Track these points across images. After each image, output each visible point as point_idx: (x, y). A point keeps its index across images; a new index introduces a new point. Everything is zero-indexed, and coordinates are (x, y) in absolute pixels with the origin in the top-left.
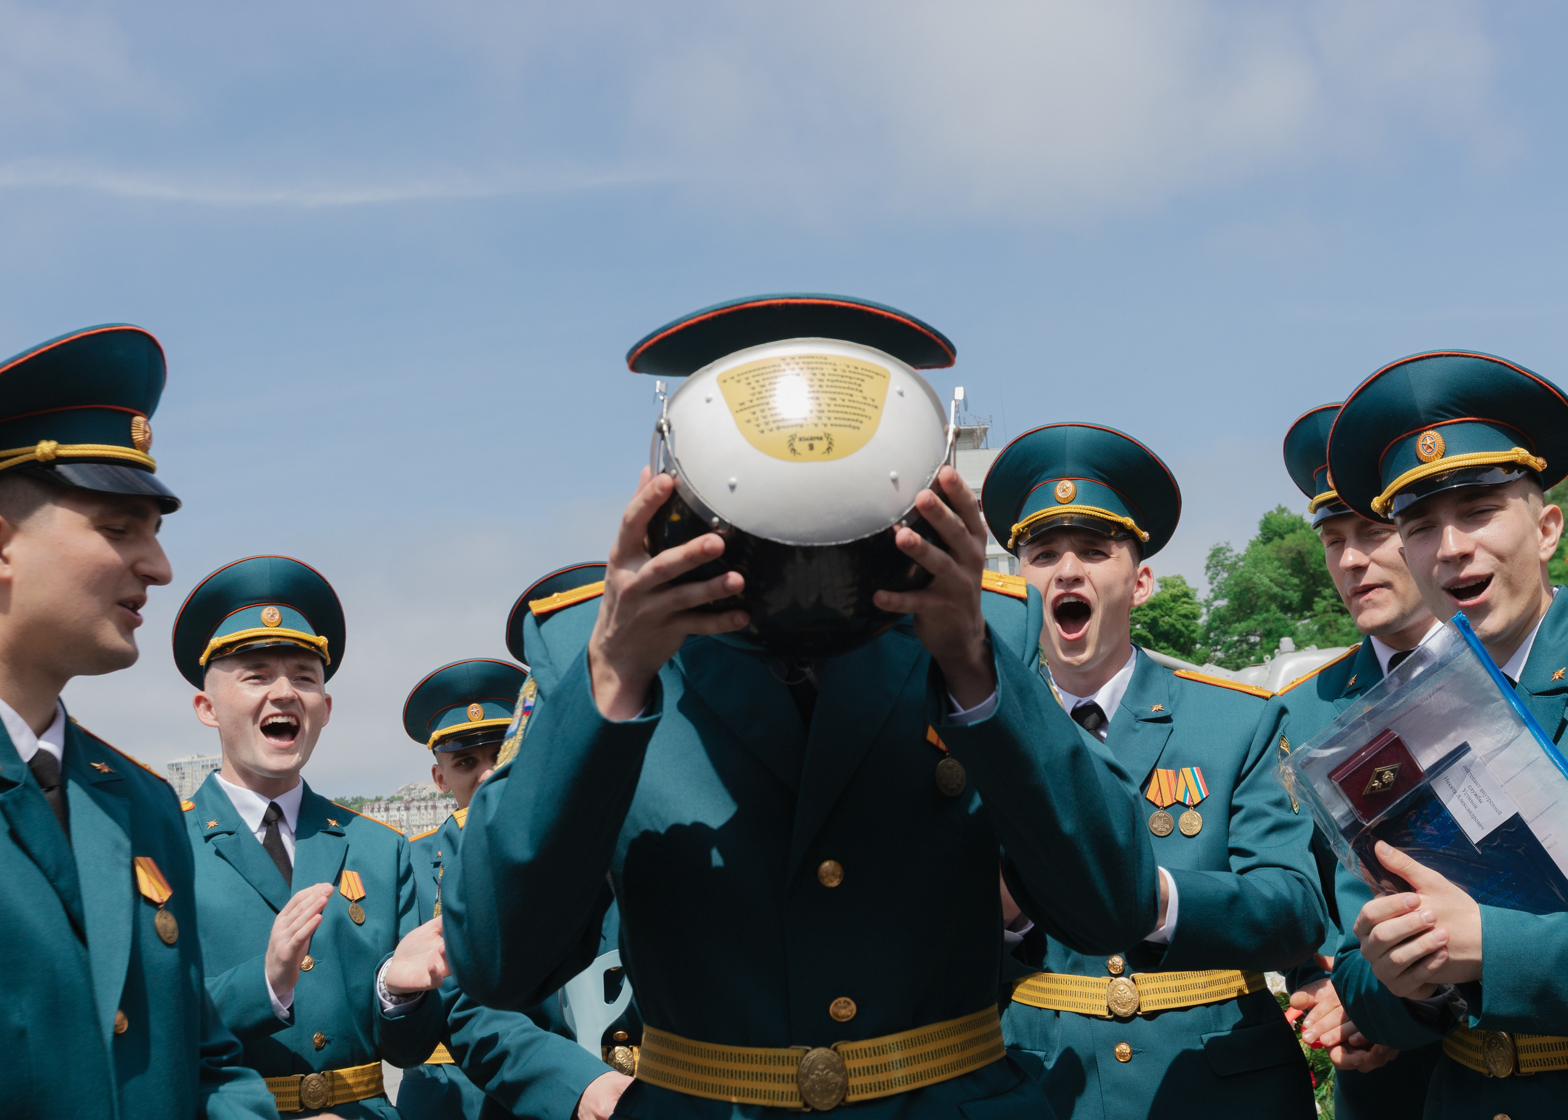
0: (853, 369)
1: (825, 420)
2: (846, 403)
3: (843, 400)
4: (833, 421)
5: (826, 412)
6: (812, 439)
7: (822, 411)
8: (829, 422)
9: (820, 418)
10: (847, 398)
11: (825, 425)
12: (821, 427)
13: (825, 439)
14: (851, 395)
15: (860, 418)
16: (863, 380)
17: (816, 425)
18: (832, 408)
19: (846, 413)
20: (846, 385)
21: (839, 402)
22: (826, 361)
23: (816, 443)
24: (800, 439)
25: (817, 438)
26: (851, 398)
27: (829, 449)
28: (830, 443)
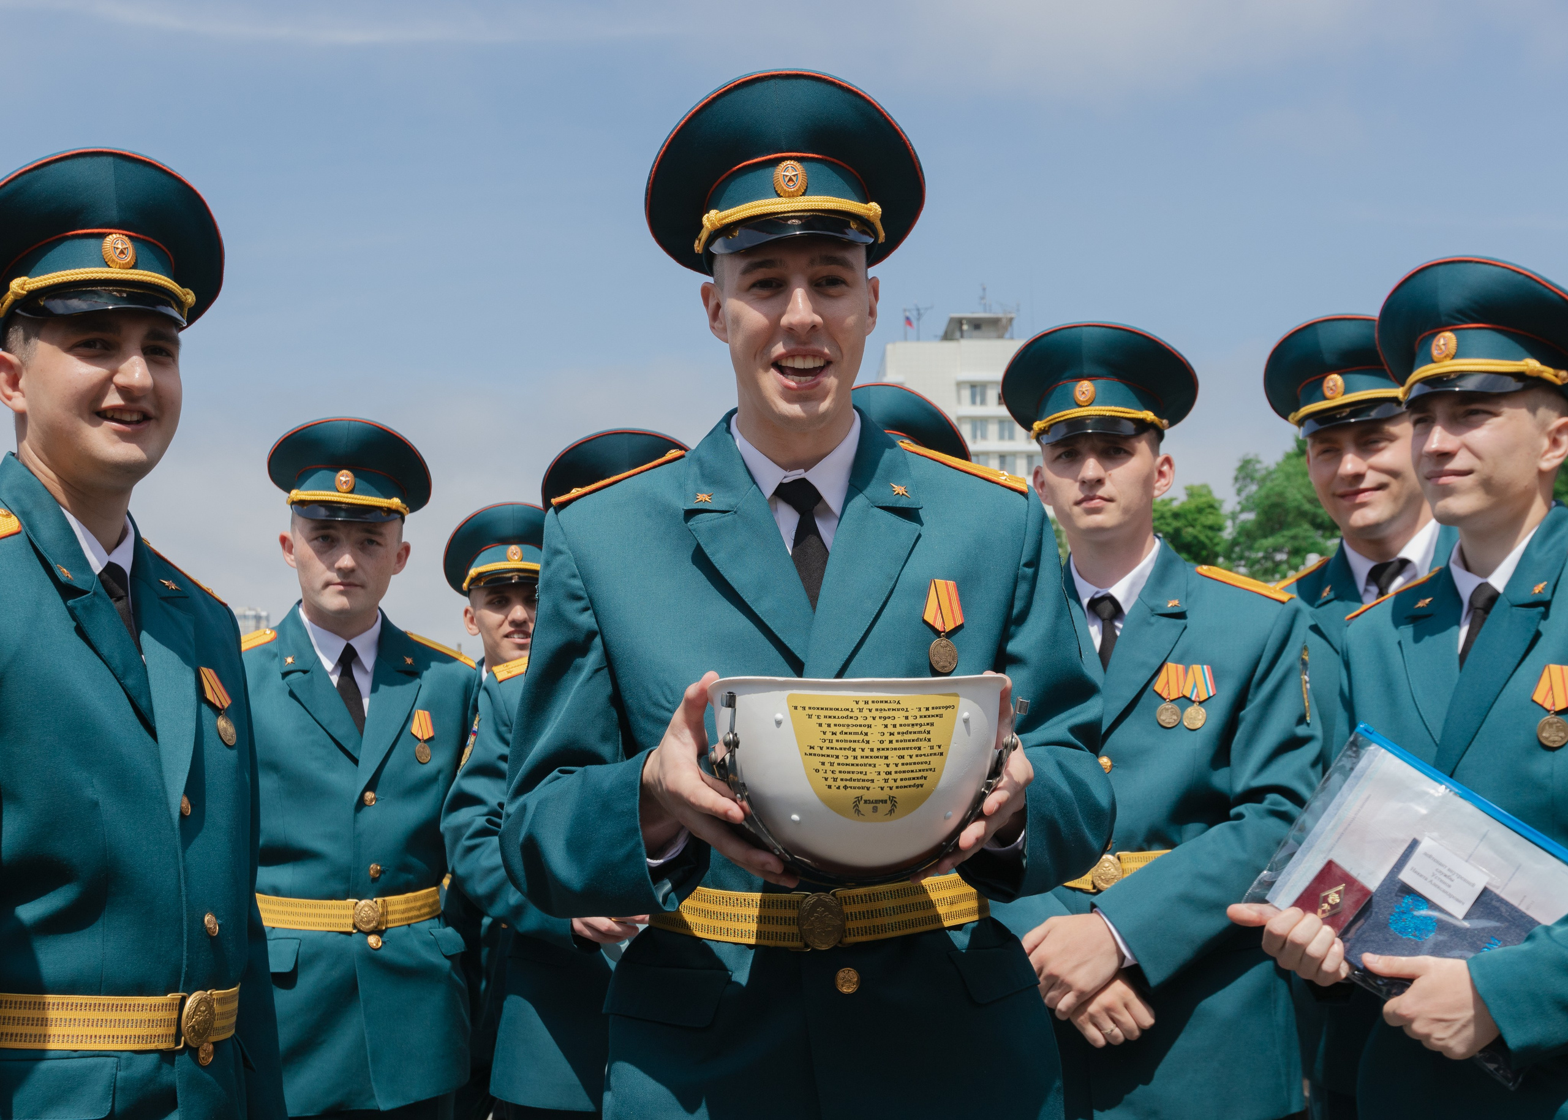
0: (924, 712)
1: (891, 783)
2: (915, 759)
3: (911, 757)
4: (899, 783)
5: (893, 773)
6: (877, 802)
7: (890, 773)
8: (894, 785)
9: (886, 781)
10: (914, 752)
11: (891, 788)
12: (887, 790)
13: (889, 802)
14: (919, 748)
15: (924, 774)
16: (932, 724)
17: (882, 788)
18: (900, 768)
19: (912, 771)
20: (915, 737)
21: (907, 760)
22: (898, 706)
23: (880, 806)
24: (866, 802)
25: (882, 801)
26: (919, 752)
27: (891, 811)
28: (894, 805)
